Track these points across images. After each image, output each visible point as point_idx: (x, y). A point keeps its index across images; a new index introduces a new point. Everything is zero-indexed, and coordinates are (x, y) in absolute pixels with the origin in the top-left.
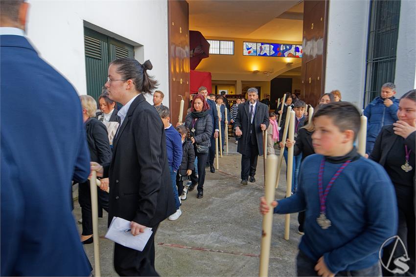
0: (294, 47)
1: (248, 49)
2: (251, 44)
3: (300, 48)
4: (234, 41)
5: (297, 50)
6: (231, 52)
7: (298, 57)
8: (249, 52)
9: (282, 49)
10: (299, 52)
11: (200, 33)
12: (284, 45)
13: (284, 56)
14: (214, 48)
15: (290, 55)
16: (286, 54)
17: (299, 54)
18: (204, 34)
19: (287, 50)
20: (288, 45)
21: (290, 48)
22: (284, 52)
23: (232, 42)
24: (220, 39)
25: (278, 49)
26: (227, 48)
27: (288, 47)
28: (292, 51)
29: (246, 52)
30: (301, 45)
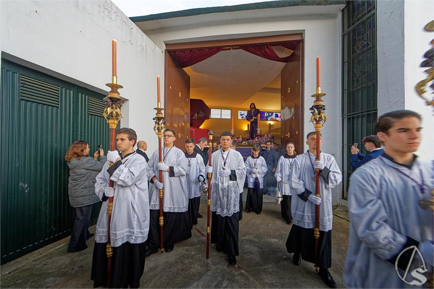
0: (274, 114)
1: (241, 115)
2: (244, 112)
3: (279, 115)
4: (231, 109)
5: (277, 116)
6: (229, 117)
7: (278, 121)
8: (242, 117)
9: (266, 115)
10: (278, 117)
11: (202, 101)
12: (267, 112)
13: (268, 120)
14: (215, 114)
15: (272, 120)
16: (269, 118)
17: (278, 119)
18: (208, 104)
19: (269, 116)
20: (270, 112)
21: (272, 115)
22: (267, 117)
23: (230, 111)
24: (221, 108)
25: (263, 116)
26: (227, 114)
27: (270, 114)
28: (274, 116)
29: (240, 117)
30: (280, 113)
